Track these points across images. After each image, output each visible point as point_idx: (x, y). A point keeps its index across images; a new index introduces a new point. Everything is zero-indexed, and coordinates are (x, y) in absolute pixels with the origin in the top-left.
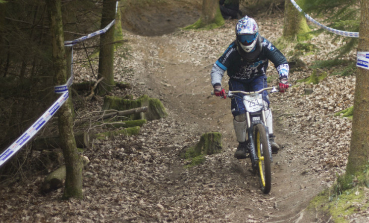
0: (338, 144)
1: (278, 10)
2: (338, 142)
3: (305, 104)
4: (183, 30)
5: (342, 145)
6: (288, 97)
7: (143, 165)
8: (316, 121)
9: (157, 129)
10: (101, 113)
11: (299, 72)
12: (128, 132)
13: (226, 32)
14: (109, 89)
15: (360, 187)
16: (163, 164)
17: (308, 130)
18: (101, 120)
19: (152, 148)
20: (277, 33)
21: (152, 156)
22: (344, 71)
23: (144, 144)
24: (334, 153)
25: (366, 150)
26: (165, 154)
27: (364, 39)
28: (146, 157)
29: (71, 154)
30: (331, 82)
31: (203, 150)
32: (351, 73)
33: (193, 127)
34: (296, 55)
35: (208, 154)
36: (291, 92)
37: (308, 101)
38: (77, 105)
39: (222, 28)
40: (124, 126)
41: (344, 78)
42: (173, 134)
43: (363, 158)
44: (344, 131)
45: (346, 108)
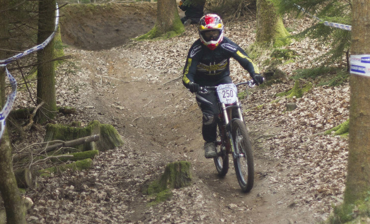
0: (331, 169)
1: (248, 12)
2: (331, 166)
3: (287, 121)
4: (135, 41)
5: (335, 169)
6: (267, 115)
7: (98, 204)
8: (302, 142)
9: (112, 160)
10: (43, 145)
11: (278, 85)
12: (77, 166)
13: (188, 41)
14: (51, 116)
15: (362, 219)
16: (121, 202)
17: (293, 153)
18: (43, 153)
19: (108, 184)
20: (249, 40)
21: (108, 194)
22: (333, 81)
23: (97, 179)
24: (326, 179)
25: (366, 173)
26: (123, 190)
27: (357, 40)
28: (100, 196)
29: (11, 196)
30: (317, 94)
31: (169, 184)
32: (341, 82)
33: (155, 157)
34: (273, 64)
35: (175, 188)
36: (270, 109)
37: (292, 118)
38: (13, 137)
39: (182, 36)
40: (72, 159)
41: (333, 89)
42: (131, 166)
43: (364, 183)
44: (338, 152)
45: (338, 124)
